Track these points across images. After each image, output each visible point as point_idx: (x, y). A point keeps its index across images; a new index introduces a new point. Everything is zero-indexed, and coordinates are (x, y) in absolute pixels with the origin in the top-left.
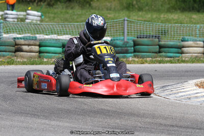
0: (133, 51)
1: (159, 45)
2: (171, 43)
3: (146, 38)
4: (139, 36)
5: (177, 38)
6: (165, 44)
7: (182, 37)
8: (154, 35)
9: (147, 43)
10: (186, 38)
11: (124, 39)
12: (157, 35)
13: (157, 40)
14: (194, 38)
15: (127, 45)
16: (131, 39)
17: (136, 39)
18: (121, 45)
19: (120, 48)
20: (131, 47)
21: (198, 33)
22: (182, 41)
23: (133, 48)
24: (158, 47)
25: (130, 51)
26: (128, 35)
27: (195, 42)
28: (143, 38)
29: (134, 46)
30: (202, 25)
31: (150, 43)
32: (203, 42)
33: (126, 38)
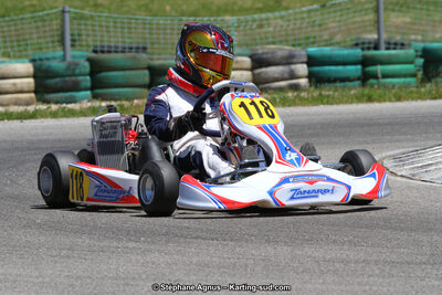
0: (89, 84)
1: (150, 68)
3: (116, 52)
4: (99, 49)
6: (162, 66)
8: (134, 45)
11: (64, 56)
12: (141, 46)
13: (144, 56)
15: (77, 71)
16: (82, 57)
17: (93, 55)
18: (61, 71)
19: (58, 80)
20: (85, 75)
23: (88, 78)
24: (147, 72)
25: (83, 85)
26: (73, 46)
28: (109, 52)
29: (92, 74)
30: (241, 18)
31: (129, 64)
32: (250, 57)
33: (70, 53)
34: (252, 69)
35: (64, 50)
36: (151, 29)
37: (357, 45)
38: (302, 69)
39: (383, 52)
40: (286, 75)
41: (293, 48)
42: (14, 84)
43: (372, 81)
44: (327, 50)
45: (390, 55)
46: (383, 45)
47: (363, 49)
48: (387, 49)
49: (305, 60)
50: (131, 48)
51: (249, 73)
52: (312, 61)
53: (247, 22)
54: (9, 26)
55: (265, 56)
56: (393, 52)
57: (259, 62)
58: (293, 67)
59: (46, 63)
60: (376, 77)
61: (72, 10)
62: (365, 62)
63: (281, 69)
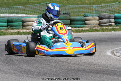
1: (70, 19)
2: (78, 18)
5: (81, 14)
6: (74, 19)
7: (84, 13)
8: (66, 13)
10: (87, 14)
12: (68, 13)
13: (69, 16)
14: (91, 14)
21: (94, 11)
22: (84, 16)
24: (69, 20)
27: (93, 17)
30: (97, 5)
31: (64, 18)
32: (98, 17)
34: (99, 20)
36: (71, 9)
38: (113, 20)
40: (108, 22)
41: (111, 14)
44: (120, 15)
49: (114, 18)
50: (65, 14)
51: (98, 21)
53: (98, 7)
54: (32, 7)
55: (102, 16)
57: (101, 18)
58: (110, 19)
63: (107, 20)
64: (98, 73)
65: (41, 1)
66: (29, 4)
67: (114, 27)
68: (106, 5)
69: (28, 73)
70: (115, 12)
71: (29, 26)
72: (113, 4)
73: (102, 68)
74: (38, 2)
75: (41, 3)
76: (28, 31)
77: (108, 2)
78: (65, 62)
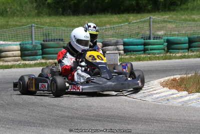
0: (41, 53)
3: (51, 41)
4: (45, 40)
9: (53, 46)
11: (32, 43)
12: (61, 39)
13: (62, 42)
15: (36, 48)
16: (39, 43)
17: (43, 42)
18: (30, 49)
19: (29, 52)
20: (40, 50)
25: (39, 53)
26: (35, 39)
28: (49, 41)
29: (42, 49)
31: (56, 46)
32: (102, 43)
33: (34, 42)
34: (103, 47)
35: (32, 41)
36: (65, 32)
37: (142, 38)
38: (121, 47)
39: (152, 41)
41: (118, 39)
42: (13, 54)
43: (148, 51)
44: (131, 40)
45: (154, 42)
46: (152, 38)
47: (144, 39)
48: (154, 39)
49: (122, 43)
50: (57, 39)
52: (125, 44)
54: (11, 32)
55: (107, 42)
56: (155, 40)
57: (105, 45)
58: (118, 46)
59: (25, 45)
60: (148, 50)
61: (35, 25)
62: (145, 44)
63: (113, 47)
64: (100, 121)
65: (25, 23)
66: (8, 27)
67: (123, 57)
68: (112, 27)
69: (5, 123)
70: (123, 35)
71: (7, 57)
72: (120, 25)
73: (105, 113)
74: (20, 24)
75: (24, 25)
76: (6, 64)
77: (114, 23)
78: (56, 106)
